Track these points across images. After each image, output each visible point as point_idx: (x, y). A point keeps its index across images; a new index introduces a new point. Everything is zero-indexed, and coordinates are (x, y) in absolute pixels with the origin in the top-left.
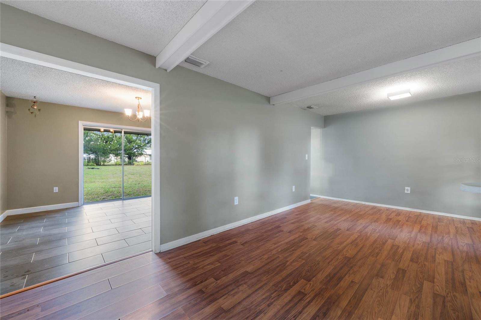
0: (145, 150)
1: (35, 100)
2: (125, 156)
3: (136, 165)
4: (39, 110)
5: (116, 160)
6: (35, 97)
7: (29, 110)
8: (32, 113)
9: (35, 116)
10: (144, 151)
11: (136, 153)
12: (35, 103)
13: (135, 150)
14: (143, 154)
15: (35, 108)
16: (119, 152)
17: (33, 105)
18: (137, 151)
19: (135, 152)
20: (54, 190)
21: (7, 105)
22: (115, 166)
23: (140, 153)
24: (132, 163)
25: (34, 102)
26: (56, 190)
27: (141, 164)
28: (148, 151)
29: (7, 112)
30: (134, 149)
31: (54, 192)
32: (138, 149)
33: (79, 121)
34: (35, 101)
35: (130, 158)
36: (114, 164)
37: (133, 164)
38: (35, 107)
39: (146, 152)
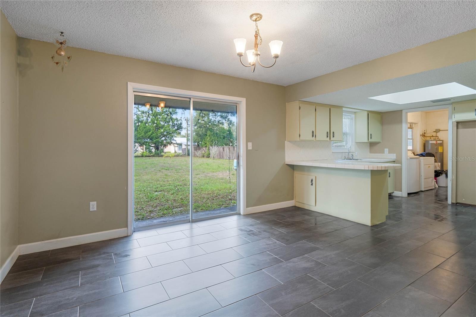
0: (175, 138)
1: (61, 39)
2: (152, 145)
3: (165, 157)
4: (69, 58)
5: (142, 151)
6: (62, 33)
7: (52, 58)
8: (57, 63)
9: (63, 69)
10: (173, 139)
11: (165, 141)
12: (63, 45)
13: (163, 138)
14: (172, 143)
15: (62, 55)
16: (146, 141)
17: (59, 49)
18: (165, 140)
19: (163, 140)
20: (91, 207)
21: (19, 53)
22: (141, 158)
23: (169, 142)
24: (160, 154)
25: (61, 43)
26: (93, 206)
27: (171, 156)
28: (178, 139)
29: (19, 65)
30: (161, 137)
31: (91, 210)
32: (166, 136)
33: (128, 83)
34: (62, 41)
35: (157, 148)
36: (140, 155)
37: (162, 156)
38: (63, 53)
39: (176, 140)
